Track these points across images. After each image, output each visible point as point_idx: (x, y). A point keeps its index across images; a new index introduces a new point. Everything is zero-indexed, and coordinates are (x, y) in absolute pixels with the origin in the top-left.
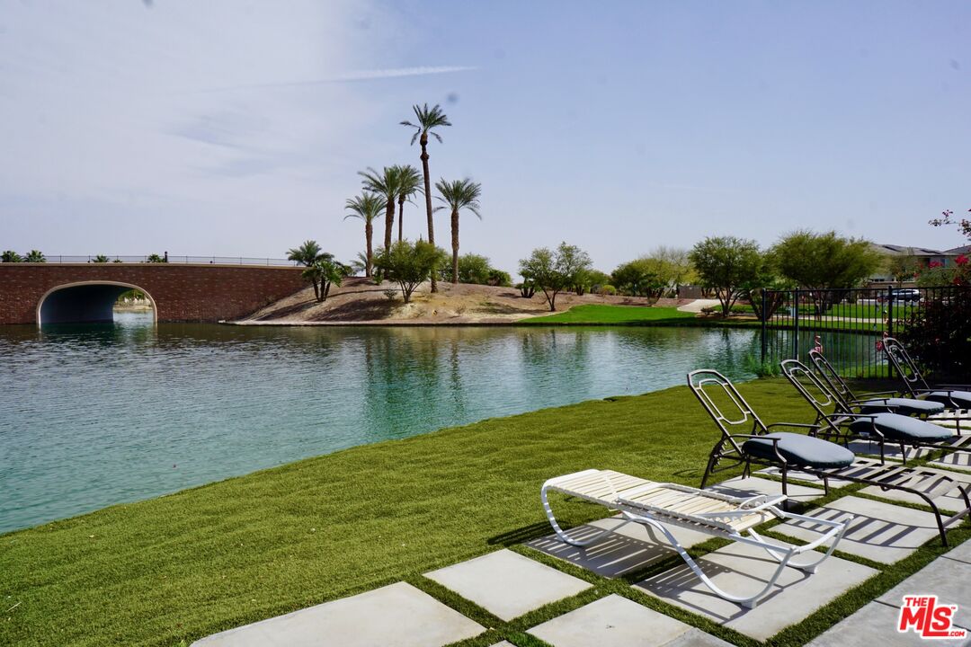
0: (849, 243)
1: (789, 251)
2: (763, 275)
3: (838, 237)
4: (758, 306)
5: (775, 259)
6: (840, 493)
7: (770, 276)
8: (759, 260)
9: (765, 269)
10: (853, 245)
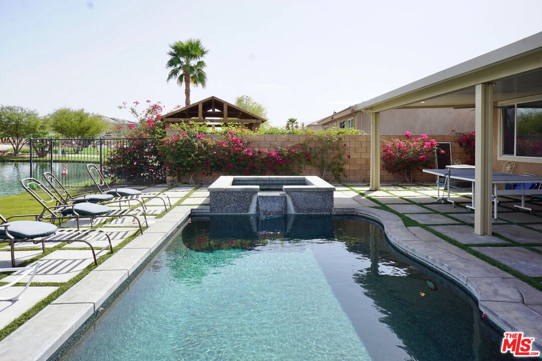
0: (91, 115)
1: (58, 118)
2: (42, 131)
3: (85, 112)
4: (38, 149)
5: (49, 122)
6: (51, 250)
7: (46, 131)
8: (39, 122)
9: (42, 127)
10: (93, 117)
